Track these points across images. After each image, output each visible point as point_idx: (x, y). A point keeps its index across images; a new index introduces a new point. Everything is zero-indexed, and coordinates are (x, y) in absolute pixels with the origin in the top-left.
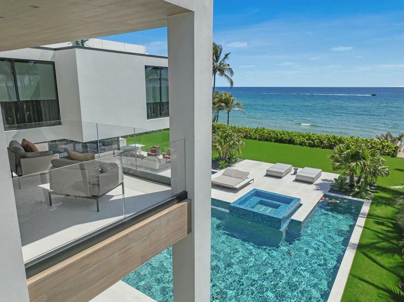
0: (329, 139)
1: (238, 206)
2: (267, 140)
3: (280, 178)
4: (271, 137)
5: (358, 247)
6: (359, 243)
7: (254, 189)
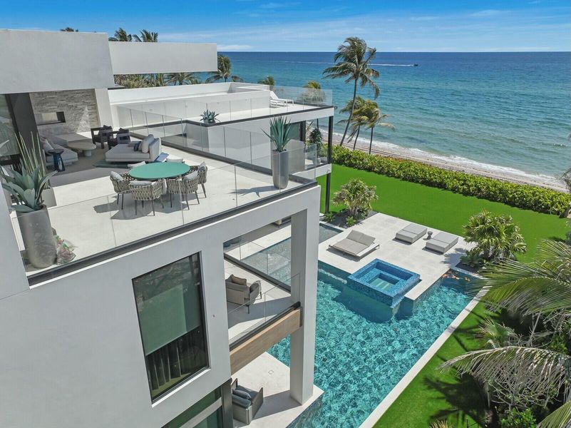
0: (488, 188)
1: (355, 280)
2: (412, 180)
3: (410, 243)
4: (418, 178)
5: (455, 331)
6: (458, 327)
7: (377, 259)
